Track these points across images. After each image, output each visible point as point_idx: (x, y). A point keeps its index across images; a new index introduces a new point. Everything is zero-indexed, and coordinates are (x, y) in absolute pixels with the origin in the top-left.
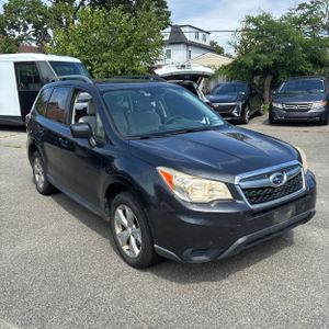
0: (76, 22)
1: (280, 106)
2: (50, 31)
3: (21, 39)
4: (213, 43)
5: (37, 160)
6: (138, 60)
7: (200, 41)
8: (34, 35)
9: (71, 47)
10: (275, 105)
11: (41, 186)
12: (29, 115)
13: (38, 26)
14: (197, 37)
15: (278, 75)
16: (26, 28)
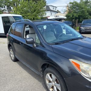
0: (19, 5)
1: (83, 28)
2: (12, 8)
3: (3, 10)
4: (58, 11)
5: (11, 49)
6: (38, 15)
7: (54, 10)
8: (7, 9)
9: (18, 12)
10: (81, 28)
11: (13, 58)
12: (8, 34)
13: (8, 7)
14: (53, 9)
15: (80, 19)
16: (5, 7)
